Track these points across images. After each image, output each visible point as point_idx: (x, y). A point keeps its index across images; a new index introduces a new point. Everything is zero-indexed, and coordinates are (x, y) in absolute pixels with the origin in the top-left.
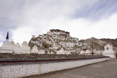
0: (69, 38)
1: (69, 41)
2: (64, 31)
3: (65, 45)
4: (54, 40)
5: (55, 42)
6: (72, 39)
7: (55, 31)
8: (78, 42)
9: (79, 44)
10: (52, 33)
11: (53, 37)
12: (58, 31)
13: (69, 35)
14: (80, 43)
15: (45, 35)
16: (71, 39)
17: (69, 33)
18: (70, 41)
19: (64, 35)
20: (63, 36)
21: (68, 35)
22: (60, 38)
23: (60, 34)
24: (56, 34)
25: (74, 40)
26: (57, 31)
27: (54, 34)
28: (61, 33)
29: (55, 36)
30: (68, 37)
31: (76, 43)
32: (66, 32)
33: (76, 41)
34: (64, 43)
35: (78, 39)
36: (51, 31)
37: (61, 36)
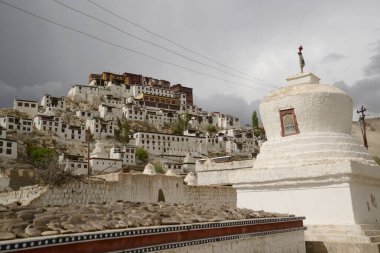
0: (189, 116)
1: (186, 133)
2: (167, 83)
3: (161, 152)
4: (104, 126)
5: (109, 137)
6: (205, 123)
7: (118, 80)
8: (231, 133)
9: (240, 146)
10: (101, 92)
11: (102, 111)
12: (133, 83)
13: (190, 101)
14: (244, 137)
15: (55, 101)
16: (200, 120)
17: (188, 92)
18: (190, 132)
19: (162, 103)
20: (155, 109)
21: (183, 99)
22: (141, 117)
23: (141, 96)
24: (118, 99)
25: (214, 124)
26: (127, 80)
27: (109, 97)
28: (148, 89)
29: (110, 109)
30: (181, 112)
31: (221, 139)
32: (175, 87)
33: (224, 132)
34: (156, 140)
35: (234, 122)
36: (93, 83)
37: (148, 104)
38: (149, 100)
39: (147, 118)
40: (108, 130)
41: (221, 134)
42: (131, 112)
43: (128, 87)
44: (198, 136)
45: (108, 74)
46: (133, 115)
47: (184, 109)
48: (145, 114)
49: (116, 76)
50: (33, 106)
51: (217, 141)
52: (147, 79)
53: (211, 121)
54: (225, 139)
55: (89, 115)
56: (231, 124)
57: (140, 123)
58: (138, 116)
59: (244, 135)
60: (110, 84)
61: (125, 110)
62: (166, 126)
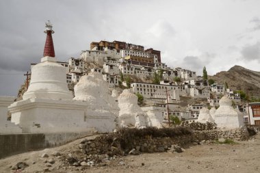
0: (162, 71)
1: (162, 83)
2: (143, 47)
3: (149, 96)
4: (112, 79)
5: (116, 86)
6: (173, 75)
7: (112, 46)
8: (193, 83)
9: (200, 91)
10: (101, 55)
11: (106, 68)
12: (122, 48)
13: (159, 60)
14: (202, 86)
15: (77, 62)
16: (169, 73)
17: (158, 53)
18: (166, 82)
19: (142, 62)
20: (139, 66)
21: (155, 59)
22: (131, 73)
23: (128, 58)
24: (113, 60)
25: (179, 76)
26: (117, 46)
27: (108, 58)
28: (131, 52)
29: (111, 66)
30: (155, 68)
31: (186, 86)
32: (148, 50)
33: (187, 82)
34: (146, 88)
35: (192, 75)
36: (95, 49)
37: (134, 63)
38: (134, 60)
39: (135, 72)
40: (115, 81)
41: (186, 84)
42: (125, 69)
43: (118, 51)
44: (171, 84)
45: (104, 42)
46: (127, 71)
47: (157, 66)
48: (134, 69)
49: (109, 43)
50: (66, 66)
51: (184, 89)
52: (130, 45)
53: (176, 74)
54: (189, 87)
55: (99, 71)
56: (190, 76)
57: (132, 76)
58: (130, 71)
59: (201, 84)
60: (106, 49)
61: (121, 67)
62: (148, 78)
